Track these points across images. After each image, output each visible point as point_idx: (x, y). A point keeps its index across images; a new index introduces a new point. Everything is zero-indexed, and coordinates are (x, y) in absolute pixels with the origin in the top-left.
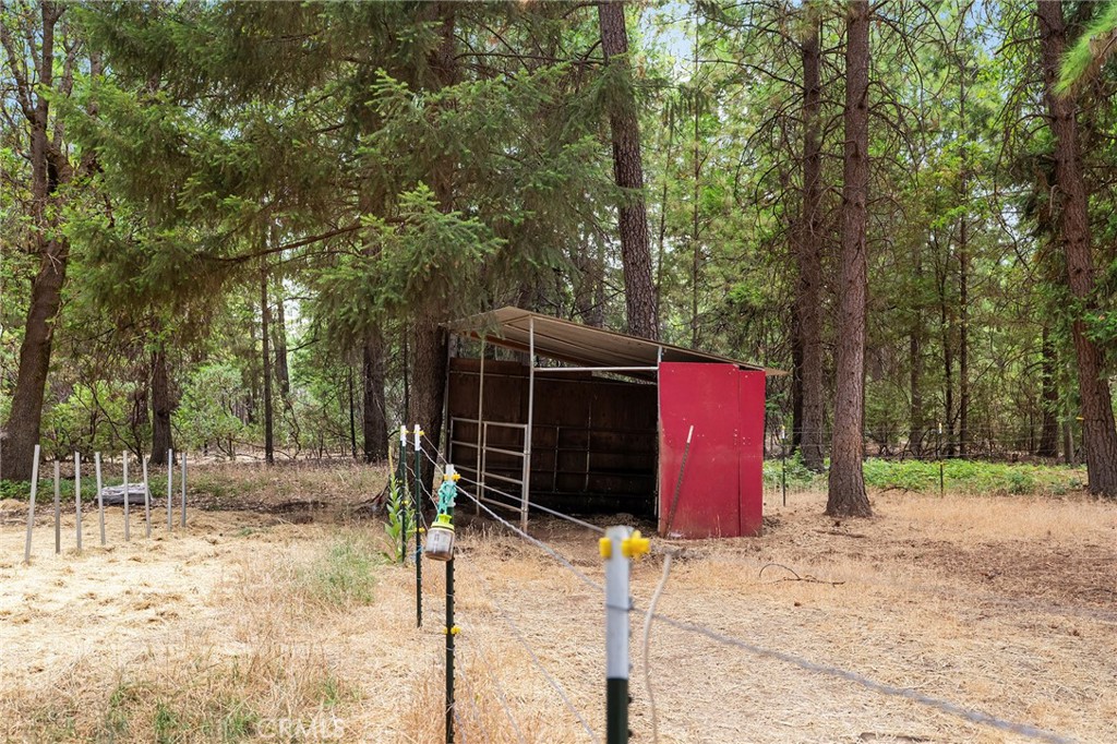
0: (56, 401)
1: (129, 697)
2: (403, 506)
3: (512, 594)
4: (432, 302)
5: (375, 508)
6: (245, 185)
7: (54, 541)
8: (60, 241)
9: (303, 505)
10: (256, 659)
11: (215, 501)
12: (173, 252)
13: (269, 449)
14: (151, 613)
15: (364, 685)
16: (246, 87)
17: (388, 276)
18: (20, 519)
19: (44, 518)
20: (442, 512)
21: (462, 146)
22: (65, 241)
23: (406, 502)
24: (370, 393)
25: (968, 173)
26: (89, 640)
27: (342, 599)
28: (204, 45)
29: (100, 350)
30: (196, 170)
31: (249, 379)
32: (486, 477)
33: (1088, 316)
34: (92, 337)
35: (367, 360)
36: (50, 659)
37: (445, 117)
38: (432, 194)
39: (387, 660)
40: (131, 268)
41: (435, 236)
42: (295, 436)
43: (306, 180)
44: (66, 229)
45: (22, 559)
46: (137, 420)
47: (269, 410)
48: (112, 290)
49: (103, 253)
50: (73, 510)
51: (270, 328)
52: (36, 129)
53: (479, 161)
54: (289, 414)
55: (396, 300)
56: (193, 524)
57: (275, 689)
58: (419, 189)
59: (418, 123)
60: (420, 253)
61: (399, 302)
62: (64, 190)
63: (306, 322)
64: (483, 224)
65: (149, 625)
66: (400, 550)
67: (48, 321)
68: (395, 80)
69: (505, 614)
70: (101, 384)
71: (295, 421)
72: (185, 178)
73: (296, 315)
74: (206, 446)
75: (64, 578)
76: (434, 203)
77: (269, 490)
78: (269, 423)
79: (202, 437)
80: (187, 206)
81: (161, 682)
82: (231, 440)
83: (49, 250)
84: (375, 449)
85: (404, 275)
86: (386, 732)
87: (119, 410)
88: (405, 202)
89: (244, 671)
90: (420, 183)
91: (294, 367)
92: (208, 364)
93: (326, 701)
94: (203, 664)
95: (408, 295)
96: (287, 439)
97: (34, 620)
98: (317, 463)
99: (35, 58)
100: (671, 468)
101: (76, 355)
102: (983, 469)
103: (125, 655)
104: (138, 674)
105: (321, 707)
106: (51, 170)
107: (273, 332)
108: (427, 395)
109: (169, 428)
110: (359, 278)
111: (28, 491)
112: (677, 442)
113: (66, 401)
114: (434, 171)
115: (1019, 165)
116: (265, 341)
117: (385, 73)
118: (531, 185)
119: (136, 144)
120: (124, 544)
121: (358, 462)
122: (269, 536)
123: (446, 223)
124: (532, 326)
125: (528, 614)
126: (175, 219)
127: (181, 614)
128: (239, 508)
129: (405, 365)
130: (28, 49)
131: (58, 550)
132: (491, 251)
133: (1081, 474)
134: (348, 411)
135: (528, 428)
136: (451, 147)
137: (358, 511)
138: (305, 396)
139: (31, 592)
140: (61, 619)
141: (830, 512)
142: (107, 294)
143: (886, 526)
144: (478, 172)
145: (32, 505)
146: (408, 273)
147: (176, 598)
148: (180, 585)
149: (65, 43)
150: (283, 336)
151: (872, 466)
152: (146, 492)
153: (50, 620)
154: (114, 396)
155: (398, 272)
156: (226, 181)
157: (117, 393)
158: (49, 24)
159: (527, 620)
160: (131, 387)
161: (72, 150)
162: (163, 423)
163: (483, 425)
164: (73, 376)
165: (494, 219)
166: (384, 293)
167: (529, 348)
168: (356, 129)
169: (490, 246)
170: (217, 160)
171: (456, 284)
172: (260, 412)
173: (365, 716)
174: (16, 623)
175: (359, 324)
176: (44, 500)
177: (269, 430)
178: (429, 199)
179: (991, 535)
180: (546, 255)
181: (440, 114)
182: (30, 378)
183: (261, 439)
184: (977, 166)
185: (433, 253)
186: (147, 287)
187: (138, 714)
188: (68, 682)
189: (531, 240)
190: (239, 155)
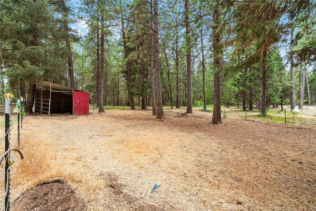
24: (22, 95)
25: (119, 72)
32: (43, 107)
33: (130, 89)
38: (29, 62)
41: (30, 69)
60: (27, 71)
68: (22, 43)
76: (30, 64)
88: (24, 63)
90: (27, 60)
100: (75, 106)
102: (120, 107)
108: (31, 95)
112: (76, 103)
115: (123, 71)
123: (32, 67)
124: (51, 85)
133: (130, 108)
135: (50, 100)
141: (99, 112)
143: (106, 113)
146: (25, 74)
151: (105, 107)
155: (23, 74)
163: (42, 100)
166: (20, 77)
167: (50, 88)
168: (14, 50)
179: (118, 114)
184: (120, 71)
185: (30, 71)
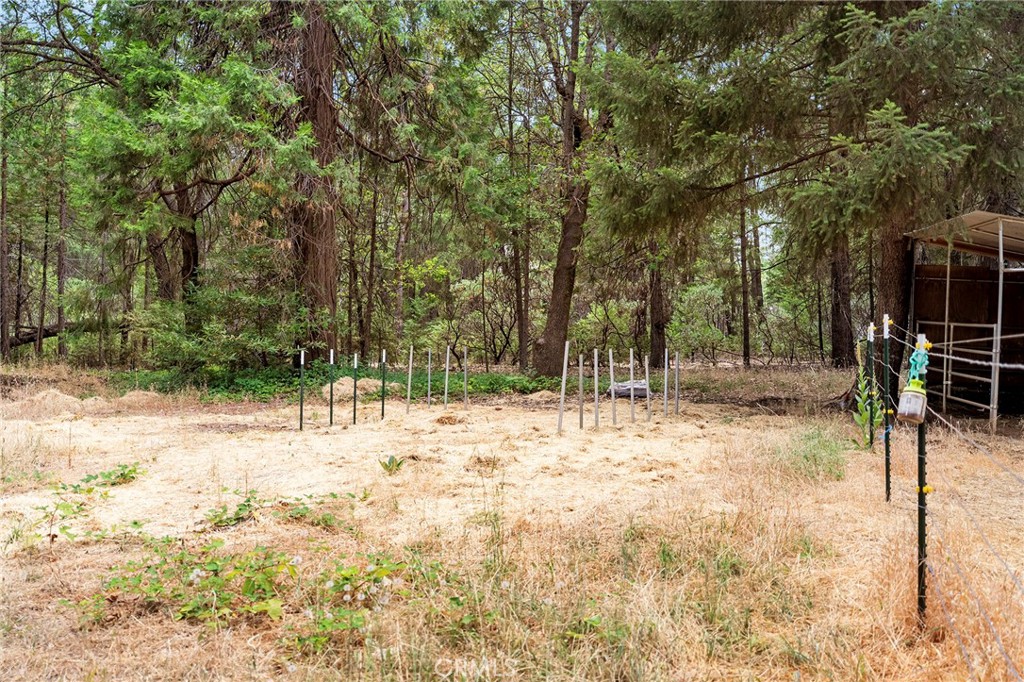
0: (577, 317)
1: (638, 536)
2: (870, 397)
3: (982, 482)
4: (898, 209)
5: (842, 404)
6: (729, 123)
7: (578, 421)
8: (583, 185)
9: (777, 400)
10: (741, 515)
11: (702, 396)
12: (669, 184)
13: (746, 356)
14: (654, 474)
15: (837, 545)
16: (730, 40)
17: (855, 190)
18: (553, 406)
19: (569, 405)
20: (914, 378)
21: (929, 63)
22: (586, 185)
23: (874, 393)
24: (837, 305)
26: (607, 491)
27: (815, 474)
28: (696, 10)
29: (611, 274)
30: (689, 114)
31: (729, 295)
32: (953, 376)
34: (604, 264)
35: (835, 275)
36: (578, 503)
37: (911, 38)
38: (899, 110)
39: (858, 525)
40: (637, 201)
41: (901, 149)
42: (769, 345)
43: (781, 113)
44: (588, 175)
45: (556, 431)
46: (638, 333)
47: (746, 322)
48: (621, 220)
49: (615, 190)
50: (593, 400)
51: (747, 252)
52: (565, 100)
53: (945, 76)
54: (763, 326)
55: (863, 210)
56: (684, 413)
57: (757, 540)
58: (886, 106)
59: (885, 48)
60: (887, 165)
61: (867, 212)
62: (586, 144)
63: (777, 247)
64: (950, 133)
65: (652, 484)
66: (868, 437)
67: (573, 249)
68: (863, 11)
69: (975, 499)
70: (612, 303)
71: (769, 331)
72: (679, 123)
73: (769, 241)
74: (693, 354)
75: (586, 446)
76: (901, 118)
77: (747, 389)
78: (746, 334)
79: (690, 346)
80: (681, 145)
81: (663, 527)
82: (714, 349)
83: (575, 193)
84: (842, 355)
85: (871, 186)
86: (858, 585)
87: (624, 324)
88: (874, 119)
89: (730, 524)
90: (888, 101)
91: (768, 286)
92: (695, 285)
93: (803, 554)
94: (696, 516)
95: (875, 205)
96: (762, 348)
97: (565, 475)
98: (788, 368)
99: (566, 46)
101: (593, 279)
103: (634, 504)
104: (645, 519)
105: (798, 559)
106: (576, 130)
107: (750, 255)
108: (893, 300)
109: (664, 339)
110: (829, 194)
111: (558, 384)
113: (585, 318)
114: (900, 90)
116: (743, 261)
117: (853, 6)
118: (1000, 91)
119: (640, 99)
120: (630, 425)
121: (827, 367)
122: (748, 424)
123: (912, 136)
124: (1001, 227)
125: (999, 500)
126: (671, 158)
127: (676, 476)
128: (722, 401)
129: (871, 279)
130: (561, 41)
131: (581, 427)
132: (958, 158)
134: (817, 323)
135: (997, 327)
136: (917, 64)
137: (827, 406)
138: (777, 311)
139: (563, 454)
140: (586, 476)
142: (617, 224)
144: (945, 86)
145: (562, 395)
146: (875, 185)
147: (673, 465)
148: (678, 456)
149: (587, 31)
150: (758, 260)
152: (647, 387)
153: (577, 475)
154: (620, 313)
155: (865, 186)
156: (713, 120)
157: (624, 310)
158: (577, 15)
159: (998, 504)
160: (633, 305)
161: (592, 115)
162: (659, 333)
163: (949, 327)
164: (590, 297)
165: (961, 128)
166: (853, 204)
168: (826, 61)
169: (958, 154)
170: (706, 103)
171: (923, 192)
172: (738, 325)
173: (839, 570)
174: (553, 476)
175: (829, 235)
176: (571, 392)
177: (746, 339)
178: (896, 115)
180: (1016, 158)
181: (907, 36)
182: (560, 296)
183: (739, 347)
185: (899, 164)
186: (648, 215)
187: (646, 550)
188: (591, 521)
189: (1000, 145)
190: (724, 97)
